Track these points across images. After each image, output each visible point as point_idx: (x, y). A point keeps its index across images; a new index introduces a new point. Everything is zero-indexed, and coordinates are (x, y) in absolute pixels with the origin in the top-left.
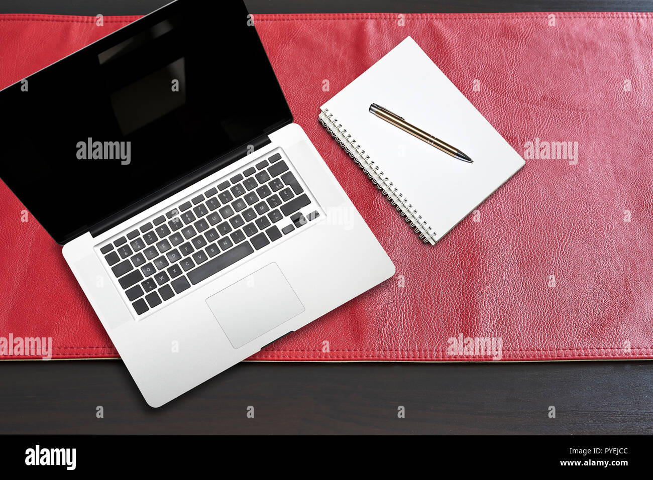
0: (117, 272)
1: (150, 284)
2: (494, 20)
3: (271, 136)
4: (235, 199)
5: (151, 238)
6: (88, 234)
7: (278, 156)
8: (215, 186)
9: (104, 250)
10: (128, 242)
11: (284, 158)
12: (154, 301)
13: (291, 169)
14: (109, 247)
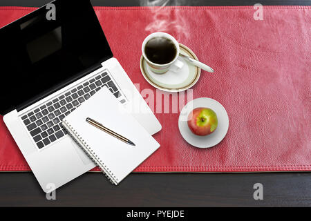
0: (29, 128)
1: (45, 134)
2: (235, 10)
3: (102, 64)
4: (85, 94)
5: (45, 112)
6: (15, 110)
7: (106, 73)
8: (76, 87)
9: (23, 118)
10: (35, 114)
11: (109, 74)
12: (47, 142)
13: (112, 79)
14: (26, 117)
